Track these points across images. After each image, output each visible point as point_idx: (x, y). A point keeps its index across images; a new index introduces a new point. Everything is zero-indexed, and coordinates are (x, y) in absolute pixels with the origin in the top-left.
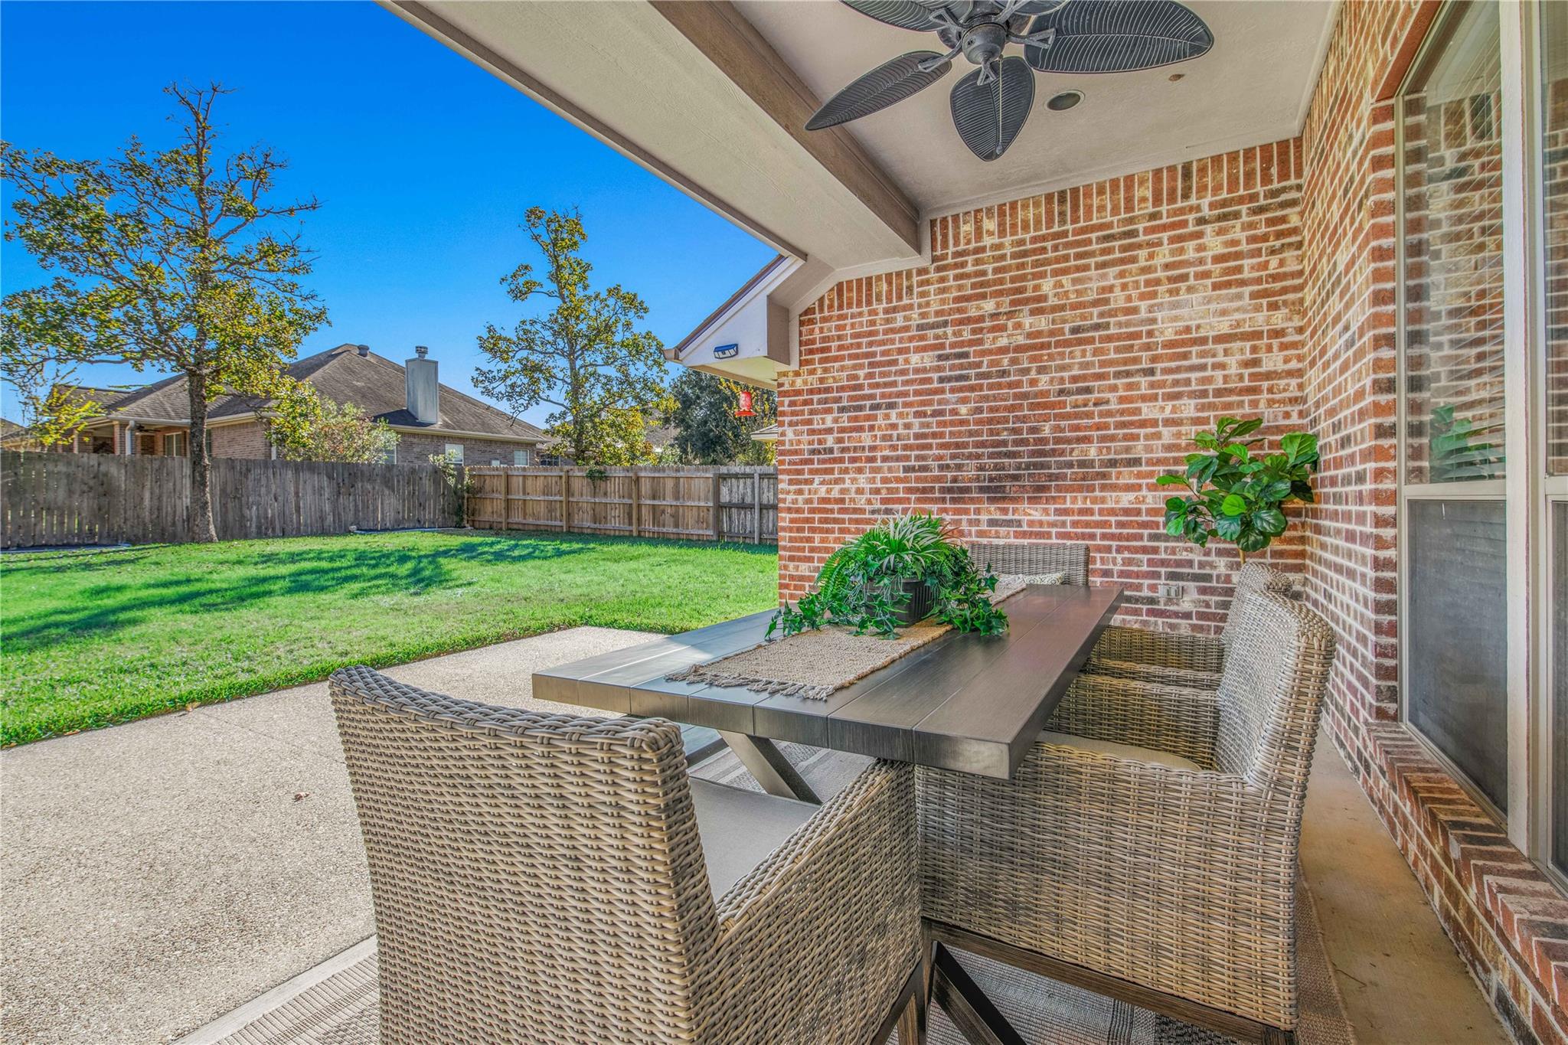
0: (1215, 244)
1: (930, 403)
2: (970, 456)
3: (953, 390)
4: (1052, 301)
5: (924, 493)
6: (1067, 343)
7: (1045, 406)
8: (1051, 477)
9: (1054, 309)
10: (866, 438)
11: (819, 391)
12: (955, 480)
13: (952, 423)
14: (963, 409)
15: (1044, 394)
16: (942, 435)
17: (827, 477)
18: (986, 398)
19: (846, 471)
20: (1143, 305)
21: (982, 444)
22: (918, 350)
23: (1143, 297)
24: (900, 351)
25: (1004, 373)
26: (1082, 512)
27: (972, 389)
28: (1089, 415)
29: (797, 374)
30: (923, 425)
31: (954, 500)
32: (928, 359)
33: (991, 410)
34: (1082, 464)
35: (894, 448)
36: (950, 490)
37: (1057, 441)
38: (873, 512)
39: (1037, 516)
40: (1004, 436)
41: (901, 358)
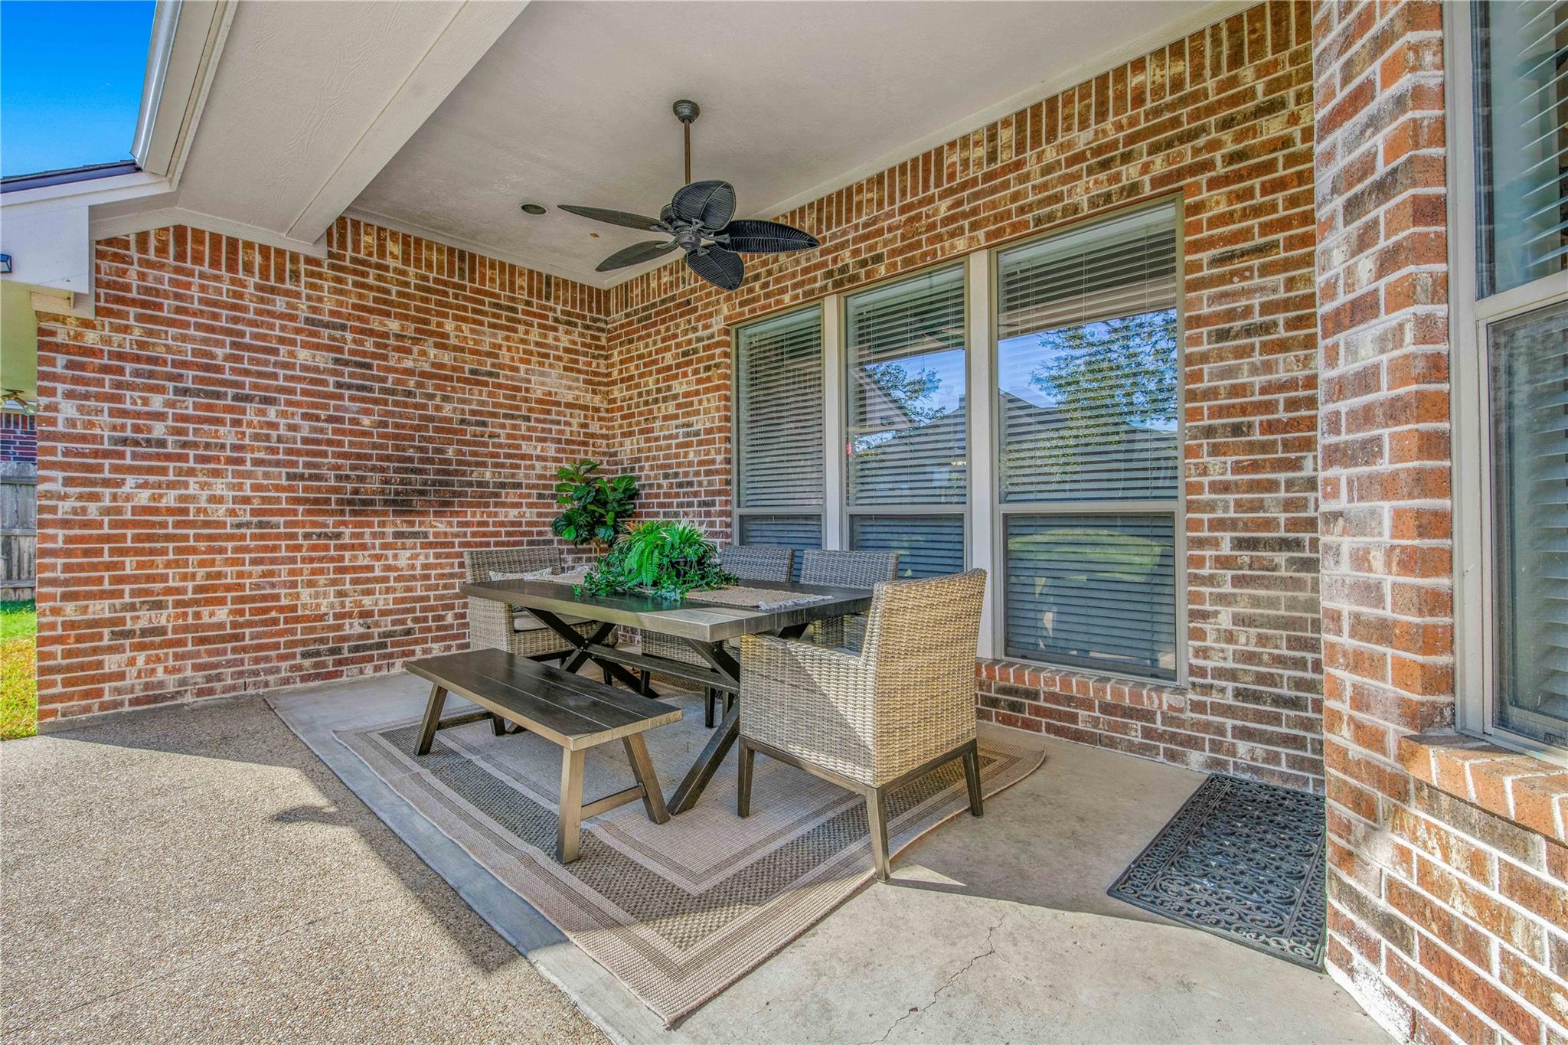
0: (565, 341)
1: (325, 407)
2: (373, 469)
3: (352, 399)
4: (453, 341)
5: (317, 505)
6: (467, 381)
7: (450, 431)
8: (455, 494)
9: (456, 349)
10: (227, 435)
11: (138, 359)
12: (356, 491)
13: (352, 433)
14: (366, 421)
15: (449, 420)
16: (340, 444)
17: (152, 478)
18: (392, 414)
19: (191, 472)
20: (523, 367)
21: (388, 458)
22: (306, 345)
23: (522, 361)
24: (282, 341)
25: (409, 394)
26: (481, 524)
27: (376, 401)
28: (485, 445)
29: (87, 324)
30: (314, 430)
31: (354, 513)
32: (323, 359)
33: (397, 426)
34: (480, 484)
35: (274, 451)
36: (350, 502)
37: (460, 463)
38: (239, 526)
39: (442, 528)
40: (410, 453)
41: (283, 349)
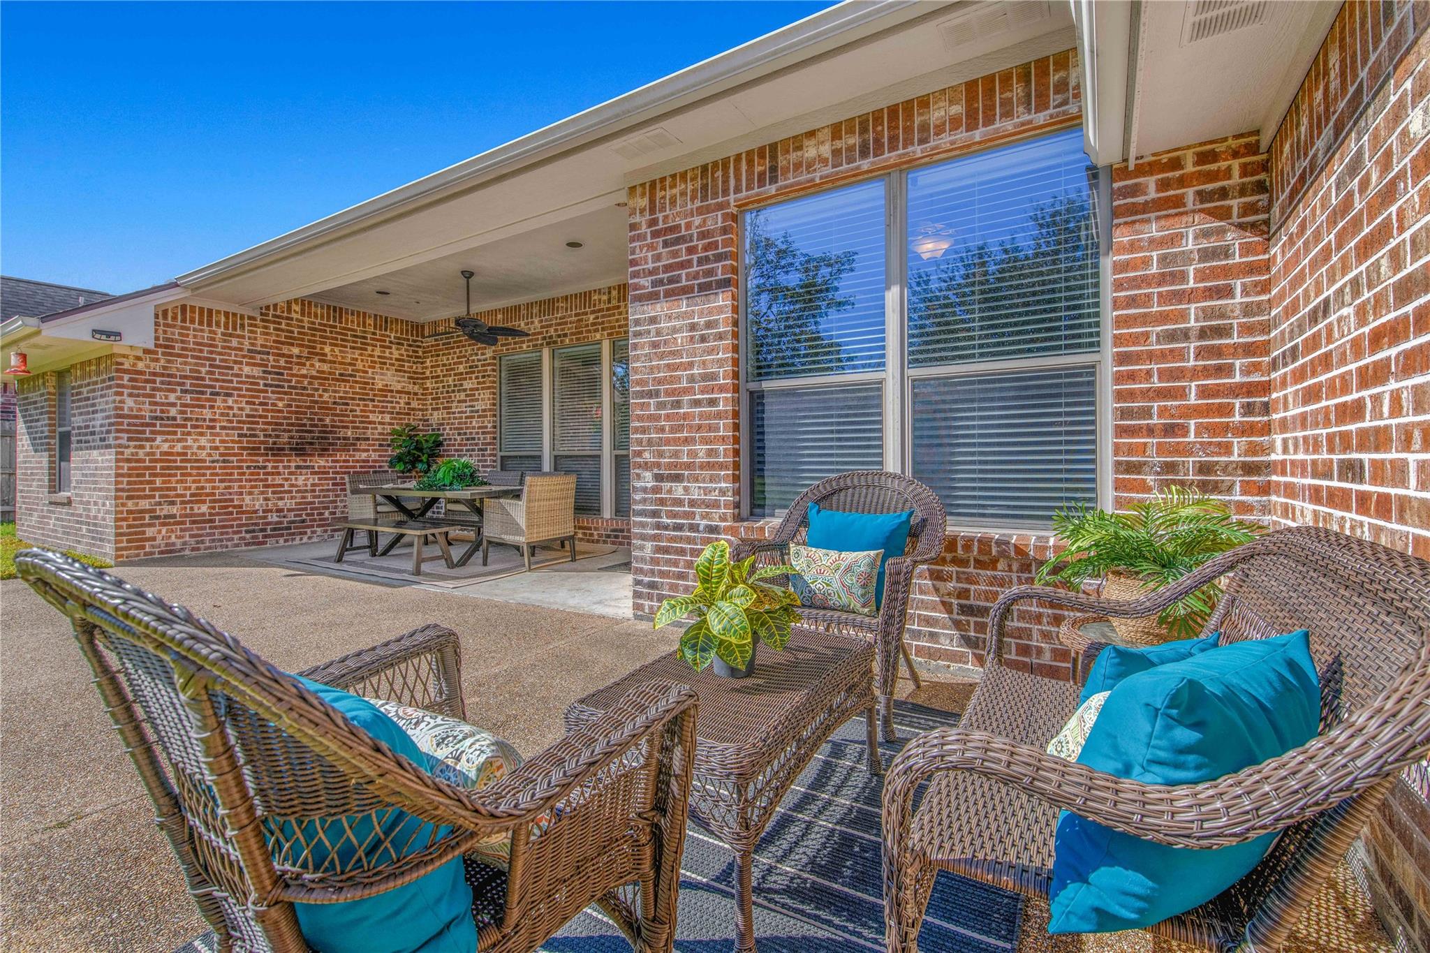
0: (396, 354)
1: (258, 397)
2: (284, 431)
3: (273, 392)
4: (329, 358)
5: (254, 451)
6: (337, 380)
7: (327, 409)
8: (330, 444)
9: (331, 362)
10: (207, 414)
11: (163, 375)
12: (275, 443)
13: (273, 411)
14: (280, 404)
15: (327, 402)
16: (266, 417)
17: (169, 437)
18: (294, 400)
19: (189, 434)
20: (370, 371)
21: (292, 425)
22: (248, 364)
23: (370, 367)
24: (235, 362)
25: (304, 388)
26: (345, 461)
27: (286, 393)
28: (348, 416)
29: (139, 358)
30: (252, 410)
31: (273, 455)
32: (257, 371)
33: (297, 406)
34: (345, 439)
35: (231, 422)
36: (272, 449)
37: (333, 426)
38: (213, 462)
39: (322, 463)
40: (305, 421)
41: (236, 367)
